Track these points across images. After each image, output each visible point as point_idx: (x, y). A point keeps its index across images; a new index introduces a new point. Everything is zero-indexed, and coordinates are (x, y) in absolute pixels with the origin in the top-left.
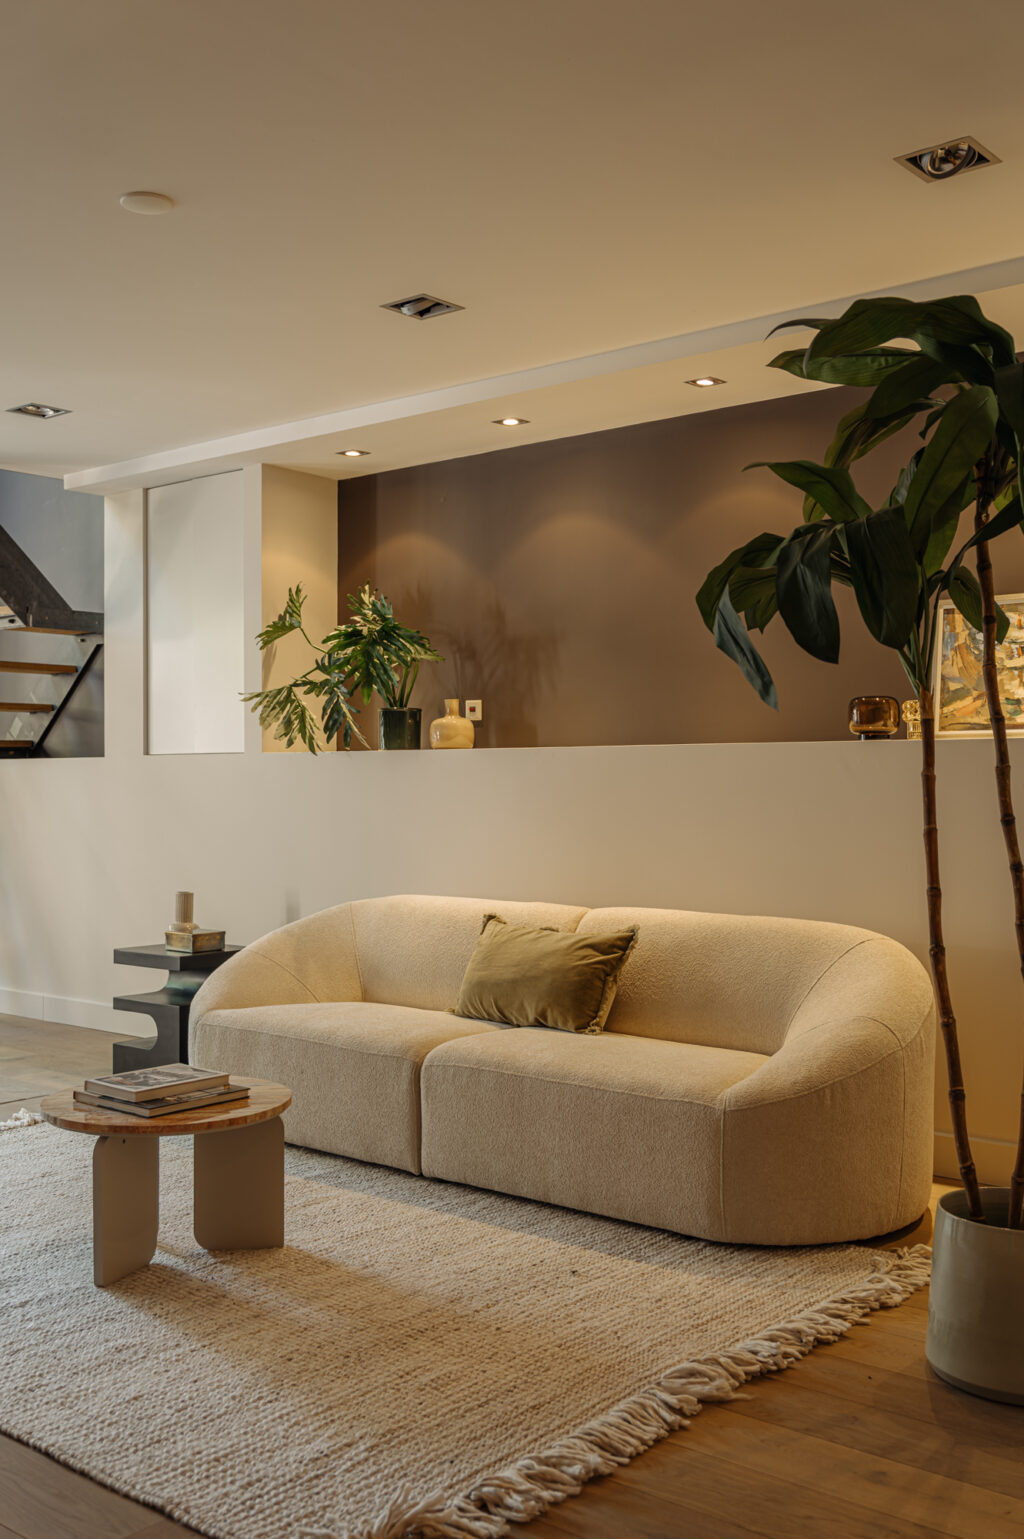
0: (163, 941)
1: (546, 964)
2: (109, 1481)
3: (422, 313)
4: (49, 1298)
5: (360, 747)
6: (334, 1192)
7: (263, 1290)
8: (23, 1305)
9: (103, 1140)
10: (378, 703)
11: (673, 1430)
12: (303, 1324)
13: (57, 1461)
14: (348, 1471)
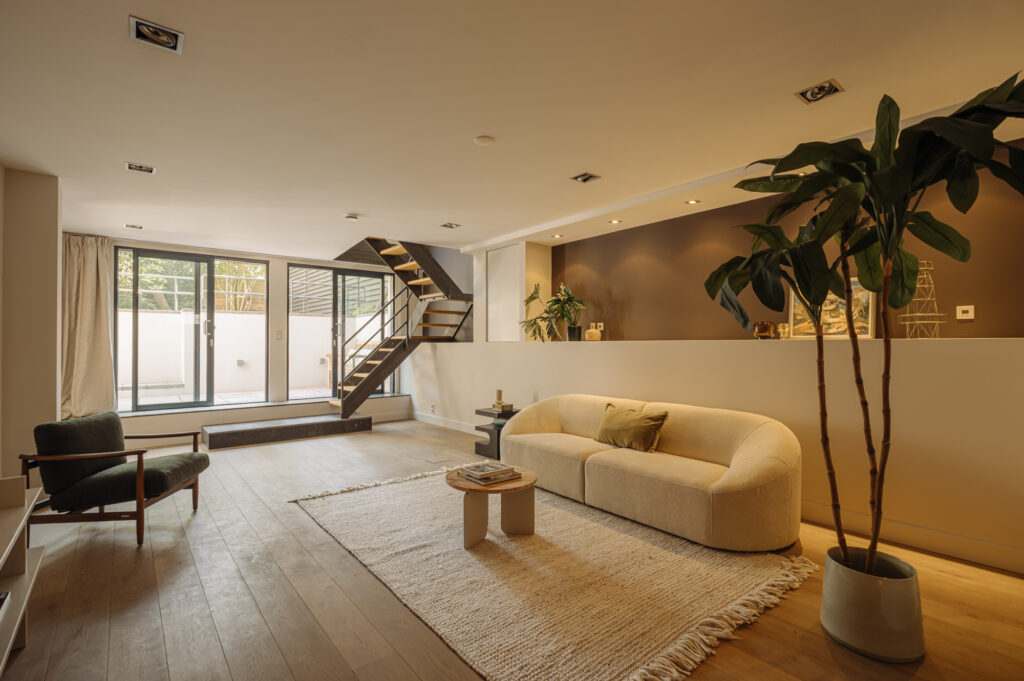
0: (491, 406)
1: (632, 425)
2: (465, 658)
3: (585, 180)
4: (446, 553)
5: (559, 340)
6: (553, 509)
7: (526, 556)
8: (437, 556)
9: (467, 494)
10: (566, 324)
11: (708, 655)
12: (543, 575)
13: (444, 642)
14: (563, 664)
